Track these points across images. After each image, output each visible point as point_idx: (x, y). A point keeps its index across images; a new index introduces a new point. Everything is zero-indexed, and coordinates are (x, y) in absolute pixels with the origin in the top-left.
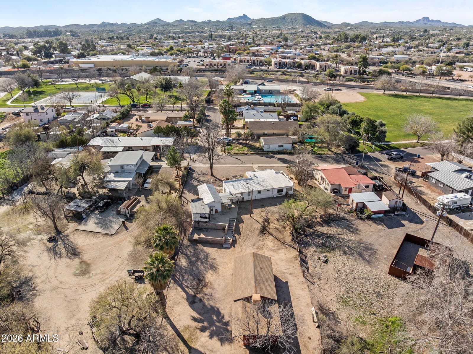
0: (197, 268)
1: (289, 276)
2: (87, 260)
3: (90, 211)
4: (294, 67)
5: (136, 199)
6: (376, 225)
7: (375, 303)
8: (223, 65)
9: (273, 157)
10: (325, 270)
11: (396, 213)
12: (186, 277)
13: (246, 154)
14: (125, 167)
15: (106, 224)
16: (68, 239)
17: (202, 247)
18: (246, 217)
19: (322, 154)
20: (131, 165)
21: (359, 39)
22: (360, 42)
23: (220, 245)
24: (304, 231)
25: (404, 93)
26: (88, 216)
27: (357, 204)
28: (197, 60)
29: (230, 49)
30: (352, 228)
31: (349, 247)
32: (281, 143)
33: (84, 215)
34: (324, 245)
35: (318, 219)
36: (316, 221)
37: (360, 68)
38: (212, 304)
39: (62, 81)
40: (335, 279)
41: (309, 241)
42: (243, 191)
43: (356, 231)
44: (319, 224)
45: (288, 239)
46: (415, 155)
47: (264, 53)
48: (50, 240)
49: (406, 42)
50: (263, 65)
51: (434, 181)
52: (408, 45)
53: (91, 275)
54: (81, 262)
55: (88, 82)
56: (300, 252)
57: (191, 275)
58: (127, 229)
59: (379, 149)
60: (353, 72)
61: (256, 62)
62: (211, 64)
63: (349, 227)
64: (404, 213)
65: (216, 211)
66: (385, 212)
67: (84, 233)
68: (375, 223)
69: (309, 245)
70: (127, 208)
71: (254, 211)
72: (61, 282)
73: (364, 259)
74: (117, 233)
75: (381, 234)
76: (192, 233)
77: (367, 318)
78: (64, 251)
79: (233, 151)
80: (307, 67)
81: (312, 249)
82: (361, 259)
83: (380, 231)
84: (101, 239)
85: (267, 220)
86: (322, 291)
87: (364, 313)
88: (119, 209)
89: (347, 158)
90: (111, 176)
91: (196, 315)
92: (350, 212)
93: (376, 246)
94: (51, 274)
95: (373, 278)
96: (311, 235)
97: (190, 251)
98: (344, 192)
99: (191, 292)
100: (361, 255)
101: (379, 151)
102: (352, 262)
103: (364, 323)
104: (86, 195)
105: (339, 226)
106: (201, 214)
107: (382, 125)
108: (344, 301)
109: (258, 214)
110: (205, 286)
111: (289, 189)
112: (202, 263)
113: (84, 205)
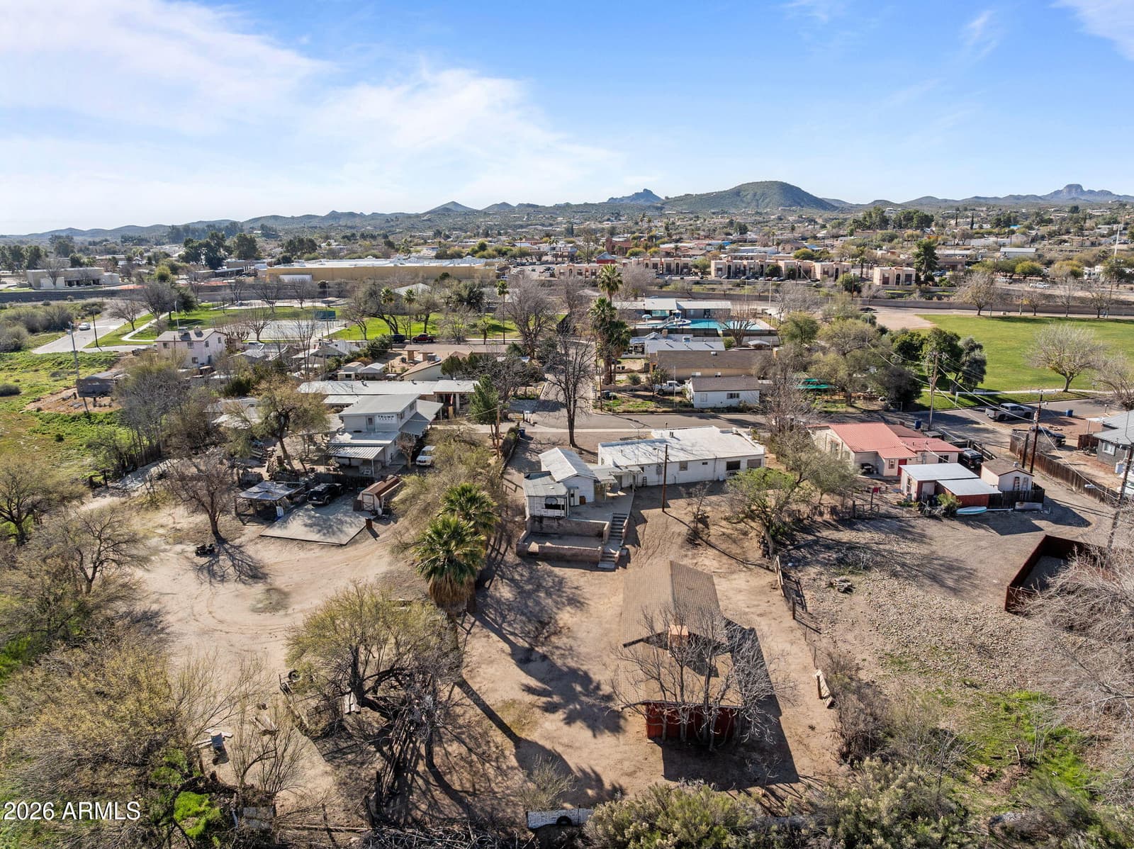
0: (538, 603)
1: (759, 619)
2: (282, 587)
3: (294, 504)
4: (761, 275)
5: (397, 481)
6: (970, 529)
7: (973, 665)
8: (599, 273)
9: (715, 418)
10: (845, 606)
11: (1018, 506)
12: (511, 617)
13: (652, 413)
14: (378, 420)
15: (331, 526)
16: (242, 552)
17: (549, 567)
18: (652, 514)
19: (832, 412)
20: (390, 415)
21: (915, 221)
22: (917, 228)
23: (592, 564)
24: (793, 539)
25: (1030, 315)
26: (288, 512)
27: (921, 484)
28: (542, 268)
29: (614, 247)
30: (910, 532)
31: (903, 565)
32: (733, 389)
33: (280, 511)
34: (841, 562)
35: (827, 517)
36: (819, 519)
37: (919, 269)
38: (572, 663)
39: (241, 305)
40: (873, 622)
41: (805, 557)
42: (644, 461)
43: (921, 538)
44: (827, 525)
45: (753, 549)
46: (1061, 413)
47: (691, 253)
48: (202, 552)
49: (1030, 228)
50: (689, 274)
51: (1110, 449)
52: (1034, 232)
53: (290, 611)
54: (268, 590)
55: (296, 306)
56: (785, 576)
57: (523, 614)
58: (375, 535)
59: (971, 403)
60: (902, 278)
61: (673, 266)
63: (903, 531)
64: (1039, 506)
65: (582, 500)
66: (992, 500)
67: (279, 542)
68: (968, 525)
69: (807, 564)
70: (378, 494)
71: (670, 502)
72: (221, 622)
73: (943, 585)
74: (353, 541)
75: (983, 543)
76: (528, 539)
77: (955, 692)
78: (231, 571)
79: (621, 408)
80: (793, 274)
81: (813, 571)
82: (936, 586)
83: (979, 538)
84: (316, 552)
85: (702, 520)
86: (840, 644)
87: (948, 683)
88: (360, 498)
89: (889, 417)
90: (346, 438)
91: (533, 683)
92: (905, 504)
93: (971, 563)
94: (200, 607)
95: (967, 619)
96: (809, 545)
97: (521, 574)
98: (887, 472)
99: (521, 643)
100: (934, 578)
101: (971, 407)
102: (912, 590)
103: (949, 703)
104: (284, 475)
105: (878, 529)
106: (547, 497)
107: (974, 347)
108: (898, 662)
109: (681, 509)
110: (555, 633)
111: (755, 460)
112: (549, 594)
113: (280, 491)
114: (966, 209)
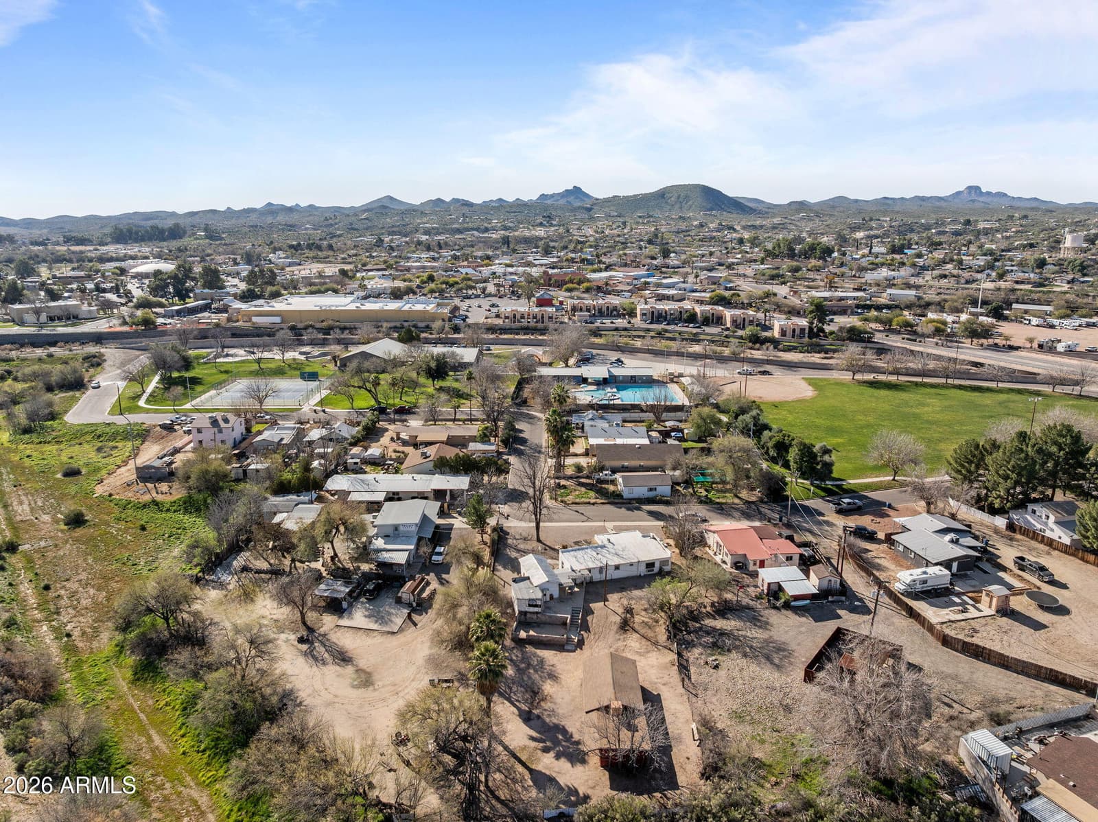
0: (530, 678)
1: (662, 687)
2: (365, 667)
3: (353, 597)
4: (680, 319)
5: (423, 579)
6: (797, 617)
7: (780, 718)
8: (539, 317)
9: (638, 509)
10: (713, 678)
11: (830, 599)
12: (514, 689)
13: (593, 504)
14: (401, 528)
15: (383, 617)
16: (328, 640)
17: (533, 649)
18: (596, 606)
19: (722, 504)
20: (410, 525)
21: (818, 252)
22: (820, 258)
23: (560, 647)
24: (686, 625)
25: (893, 378)
26: (351, 605)
27: (769, 584)
28: (486, 303)
29: (550, 279)
30: (759, 620)
31: (751, 647)
32: (652, 484)
33: (345, 604)
34: (715, 645)
35: (709, 609)
36: (704, 611)
37: (811, 323)
38: (555, 721)
39: (227, 355)
40: (728, 689)
41: (693, 641)
42: (591, 565)
43: (765, 625)
44: (709, 615)
45: (662, 637)
46: (883, 504)
47: (620, 287)
48: (301, 640)
49: (919, 256)
50: (619, 316)
51: (901, 548)
52: (920, 261)
53: (376, 687)
54: (357, 671)
55: (277, 357)
56: (679, 654)
57: (521, 686)
58: (415, 625)
59: (823, 494)
60: (797, 332)
61: (604, 309)
62: (515, 317)
63: (755, 620)
64: (844, 598)
65: (551, 597)
66: (813, 597)
67: (351, 631)
68: (796, 614)
69: (694, 646)
70: (413, 592)
71: (609, 596)
72: (336, 696)
73: (772, 663)
74: (401, 630)
75: (803, 629)
76: (517, 629)
77: (767, 736)
78: (326, 655)
79: (570, 499)
80: (708, 321)
81: (697, 651)
82: (768, 664)
83: (801, 625)
84: (378, 640)
85: (629, 611)
86: (708, 704)
87: (764, 730)
88: (400, 595)
89: (765, 510)
90: (379, 543)
91: (534, 734)
92: (759, 597)
93: (793, 646)
94: (318, 686)
95: (781, 687)
96: (696, 631)
97: (516, 655)
98: (751, 568)
99: (524, 707)
100: (768, 658)
101: (822, 498)
102: (754, 667)
103: (762, 742)
104: (340, 574)
105: (740, 618)
106: (530, 600)
107: (826, 451)
108: (738, 716)
109: (616, 602)
110: (543, 700)
111: (664, 562)
112: (536, 671)
113: (342, 589)
114: (871, 220)
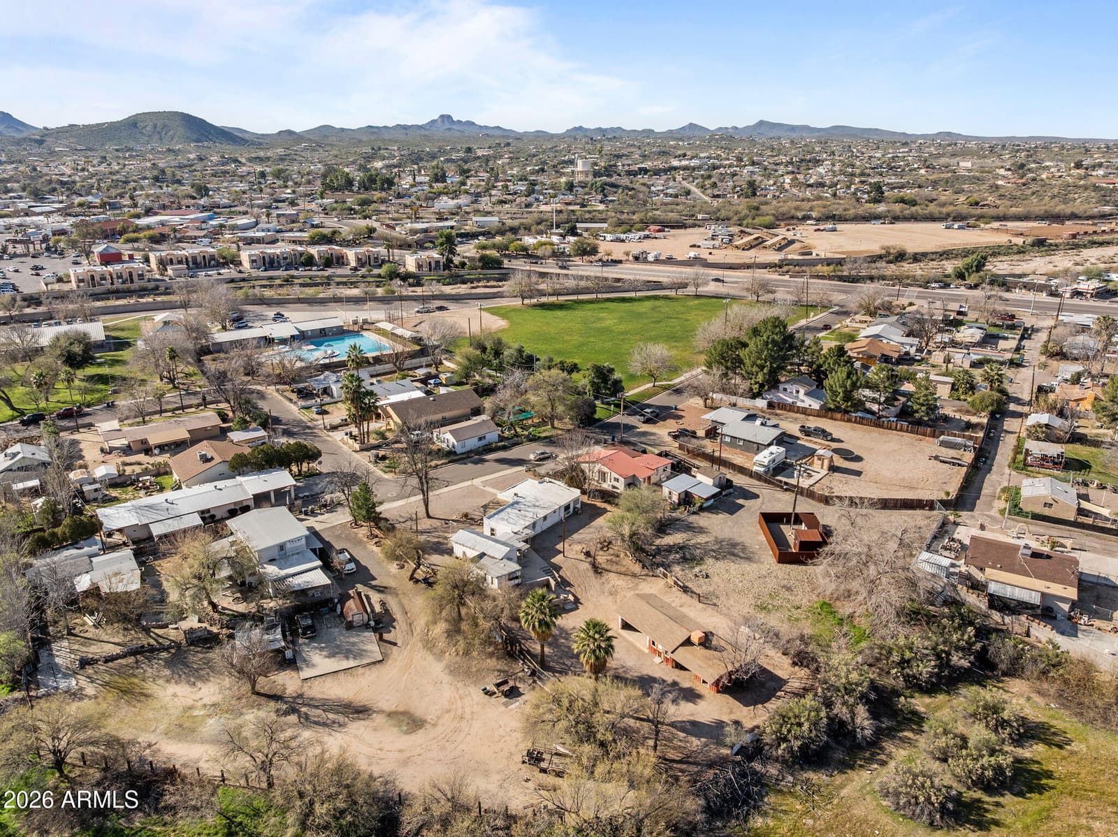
2: (393, 709)
3: (290, 642)
5: (359, 594)
6: (714, 516)
7: (790, 597)
8: (126, 276)
9: (484, 461)
10: (714, 586)
11: (723, 493)
13: (436, 467)
14: (288, 546)
15: (348, 650)
16: (311, 699)
18: (558, 560)
21: (379, 183)
25: (553, 299)
26: (297, 652)
27: (678, 495)
30: (694, 527)
31: (713, 551)
32: (481, 433)
33: (290, 654)
34: (685, 559)
40: (734, 590)
41: (663, 562)
42: (525, 523)
43: (702, 530)
44: (654, 536)
45: (636, 568)
46: (670, 408)
47: (191, 233)
50: (218, 265)
51: (728, 439)
53: (431, 722)
54: (388, 716)
60: (433, 264)
61: (199, 259)
62: (92, 277)
63: (691, 528)
64: (731, 490)
68: (713, 513)
69: (670, 566)
70: (366, 611)
71: (559, 547)
72: (400, 751)
73: (741, 558)
74: (385, 655)
75: (730, 523)
77: (796, 614)
78: (331, 716)
81: (677, 569)
82: (738, 558)
83: (725, 521)
84: (370, 675)
85: (587, 554)
86: (731, 608)
87: (789, 611)
88: (347, 620)
89: (589, 434)
90: (272, 571)
92: (675, 508)
93: (739, 540)
94: (366, 750)
95: (768, 574)
96: (658, 553)
100: (734, 555)
101: (618, 413)
102: (732, 566)
103: (798, 620)
105: (679, 530)
106: (510, 574)
107: (610, 370)
108: (762, 608)
109: (570, 550)
111: (576, 501)
113: (271, 637)
114: (380, 149)
